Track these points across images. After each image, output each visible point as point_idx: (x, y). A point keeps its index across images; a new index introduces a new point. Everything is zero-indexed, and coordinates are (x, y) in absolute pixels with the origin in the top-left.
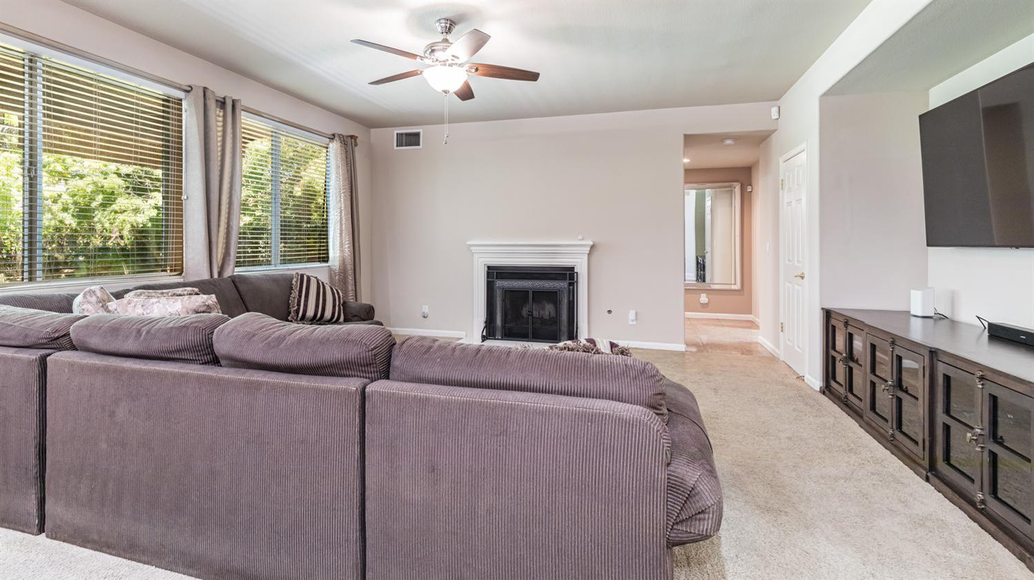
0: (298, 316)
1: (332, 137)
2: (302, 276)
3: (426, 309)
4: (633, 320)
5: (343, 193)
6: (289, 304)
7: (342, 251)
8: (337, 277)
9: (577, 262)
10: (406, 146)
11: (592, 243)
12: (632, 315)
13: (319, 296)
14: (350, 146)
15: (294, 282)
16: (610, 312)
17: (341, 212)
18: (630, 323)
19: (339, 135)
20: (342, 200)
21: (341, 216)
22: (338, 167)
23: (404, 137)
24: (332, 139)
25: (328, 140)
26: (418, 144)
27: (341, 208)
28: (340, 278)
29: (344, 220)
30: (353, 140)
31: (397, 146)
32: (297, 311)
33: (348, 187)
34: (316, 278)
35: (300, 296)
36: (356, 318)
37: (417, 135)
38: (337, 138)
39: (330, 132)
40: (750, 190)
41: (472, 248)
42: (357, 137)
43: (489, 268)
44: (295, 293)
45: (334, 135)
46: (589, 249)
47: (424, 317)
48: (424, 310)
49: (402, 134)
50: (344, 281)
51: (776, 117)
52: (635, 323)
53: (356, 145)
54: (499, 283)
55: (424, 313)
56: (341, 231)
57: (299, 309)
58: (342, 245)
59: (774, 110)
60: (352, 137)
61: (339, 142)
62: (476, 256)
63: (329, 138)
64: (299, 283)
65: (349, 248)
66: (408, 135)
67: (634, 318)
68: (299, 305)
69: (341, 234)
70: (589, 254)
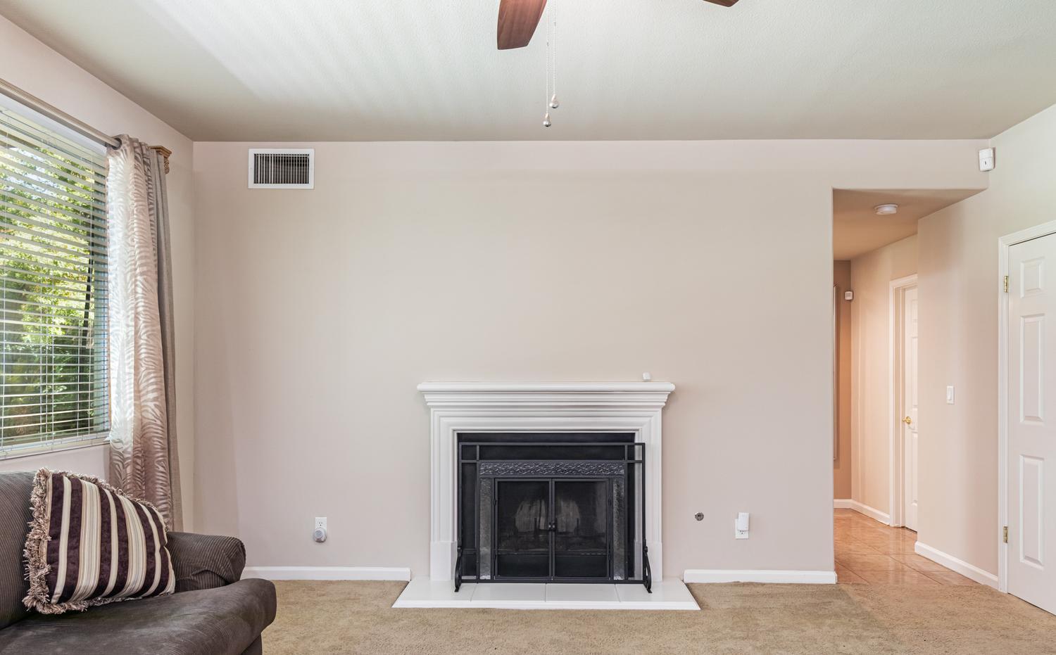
0: (51, 594)
1: (114, 143)
2: (58, 479)
3: (322, 524)
4: (742, 532)
5: (142, 274)
6: (23, 562)
7: (139, 407)
8: (129, 470)
9: (642, 425)
10: (277, 182)
11: (672, 387)
12: (741, 522)
13: (109, 531)
14: (154, 169)
15: (34, 498)
16: (700, 517)
17: (136, 318)
18: (738, 535)
19: (132, 141)
20: (139, 290)
21: (136, 325)
22: (128, 215)
23: (272, 165)
24: (115, 148)
25: (104, 149)
26: (304, 180)
27: (136, 308)
28: (134, 469)
29: (144, 337)
30: (162, 158)
31: (256, 182)
32: (50, 581)
33: (152, 260)
34: (95, 481)
35: (56, 536)
36: (207, 578)
37: (302, 162)
38: (125, 146)
39: (111, 131)
40: (850, 298)
41: (427, 397)
42: (170, 153)
43: (461, 437)
44: (40, 529)
45: (118, 139)
46: (666, 397)
47: (319, 541)
48: (317, 527)
49: (266, 158)
50: (144, 477)
51: (990, 166)
52: (746, 536)
53: (167, 170)
54: (486, 468)
55: (319, 532)
56: (137, 360)
57: (54, 571)
58: (138, 393)
59: (985, 155)
60: (159, 150)
61: (131, 156)
62: (435, 414)
63: (106, 145)
64: (49, 500)
65: (155, 399)
66: (279, 160)
67: (745, 527)
68: (53, 560)
69: (137, 368)
70: (664, 409)
